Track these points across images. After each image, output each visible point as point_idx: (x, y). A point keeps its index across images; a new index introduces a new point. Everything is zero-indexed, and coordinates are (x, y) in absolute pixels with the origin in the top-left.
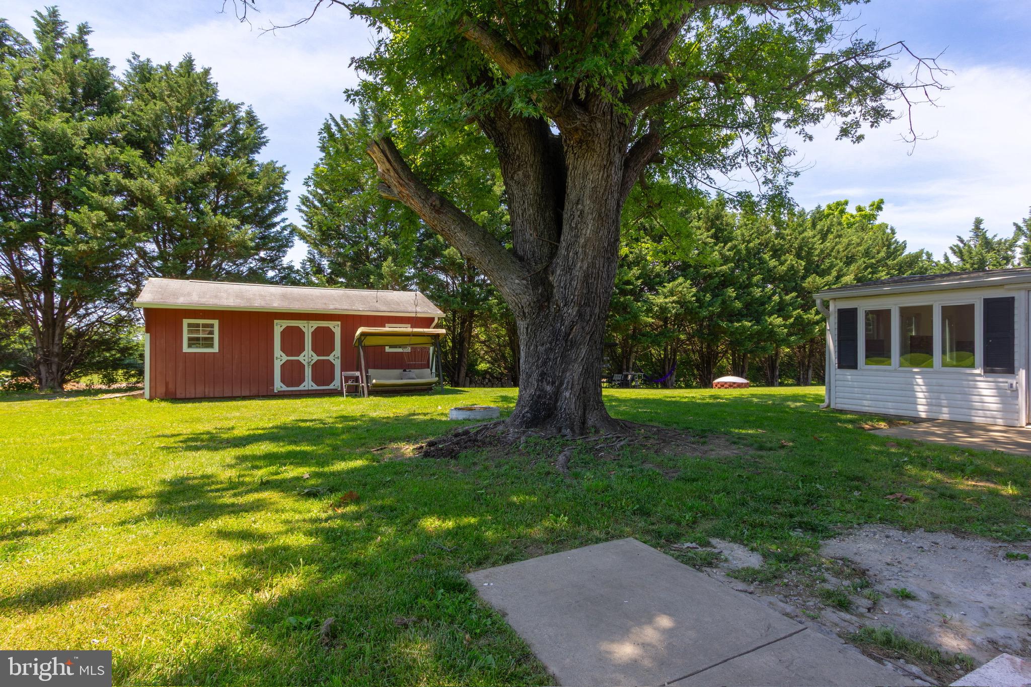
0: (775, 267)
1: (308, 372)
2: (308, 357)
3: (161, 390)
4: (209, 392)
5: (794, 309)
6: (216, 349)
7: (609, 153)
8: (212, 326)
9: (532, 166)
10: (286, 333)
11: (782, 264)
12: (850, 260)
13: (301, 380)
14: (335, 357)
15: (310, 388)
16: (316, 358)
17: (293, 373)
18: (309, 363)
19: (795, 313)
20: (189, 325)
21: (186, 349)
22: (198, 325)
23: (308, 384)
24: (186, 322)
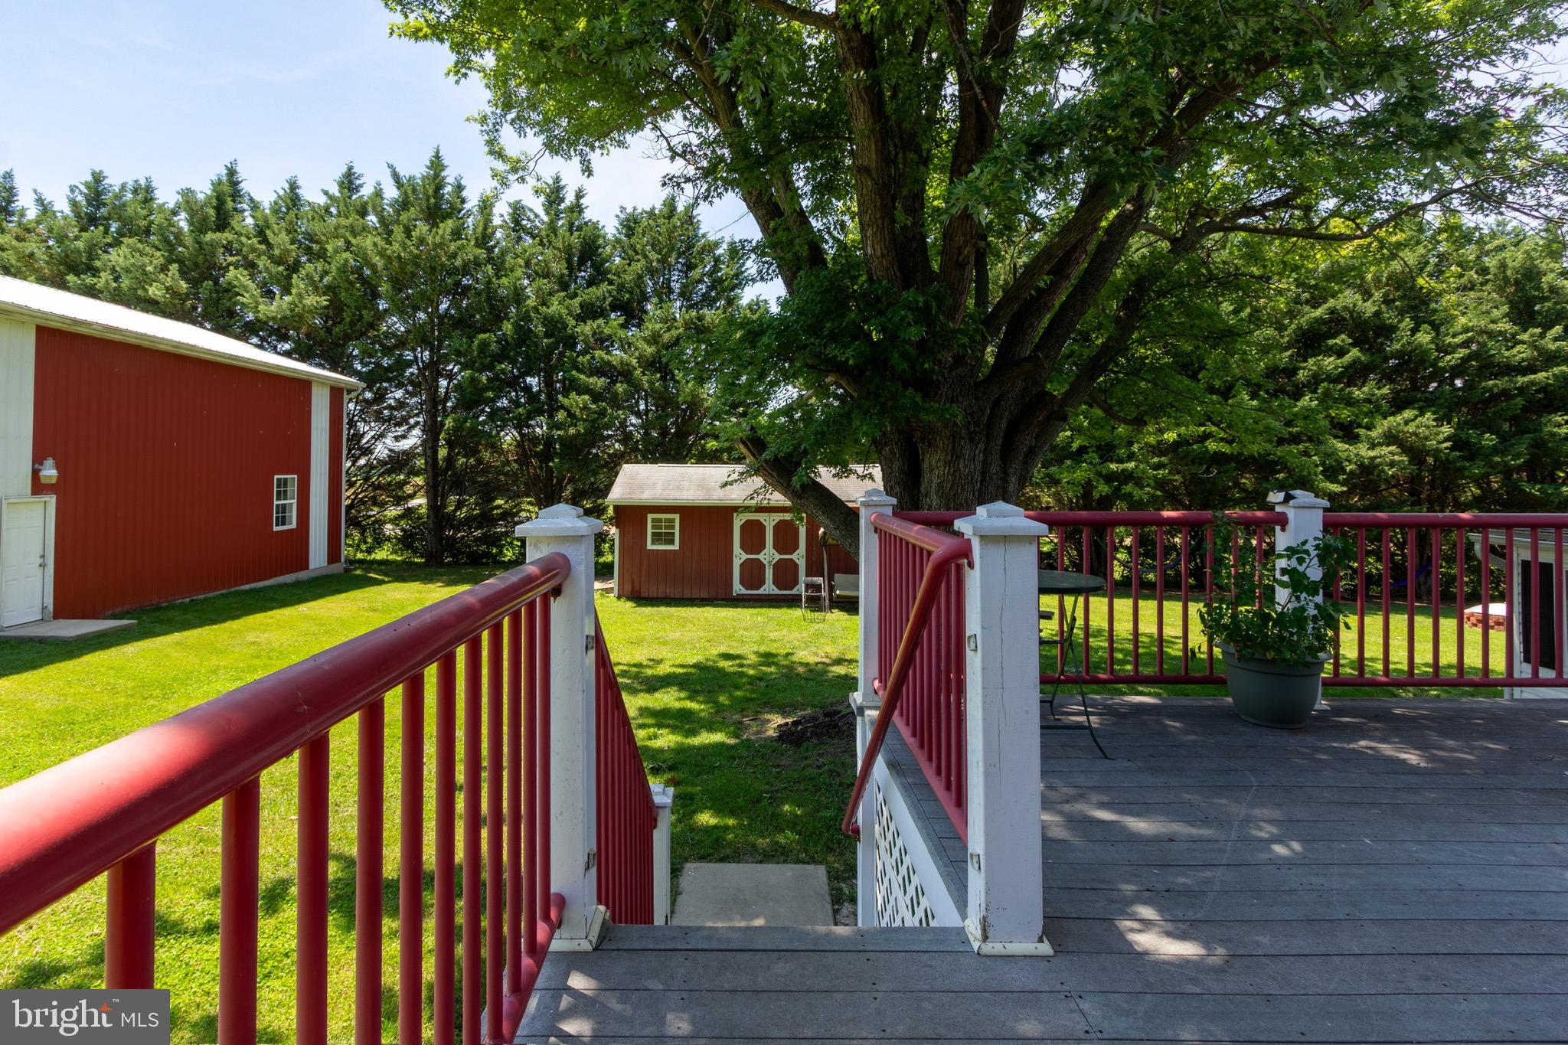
1: (769, 574)
2: (769, 555)
3: (628, 588)
4: (670, 592)
6: (676, 547)
7: (954, 447)
8: (673, 521)
9: (896, 443)
10: (748, 527)
13: (761, 582)
14: (799, 556)
15: (771, 592)
16: (778, 557)
17: (753, 573)
18: (770, 562)
20: (653, 520)
21: (650, 546)
22: (660, 520)
23: (769, 588)
24: (650, 517)
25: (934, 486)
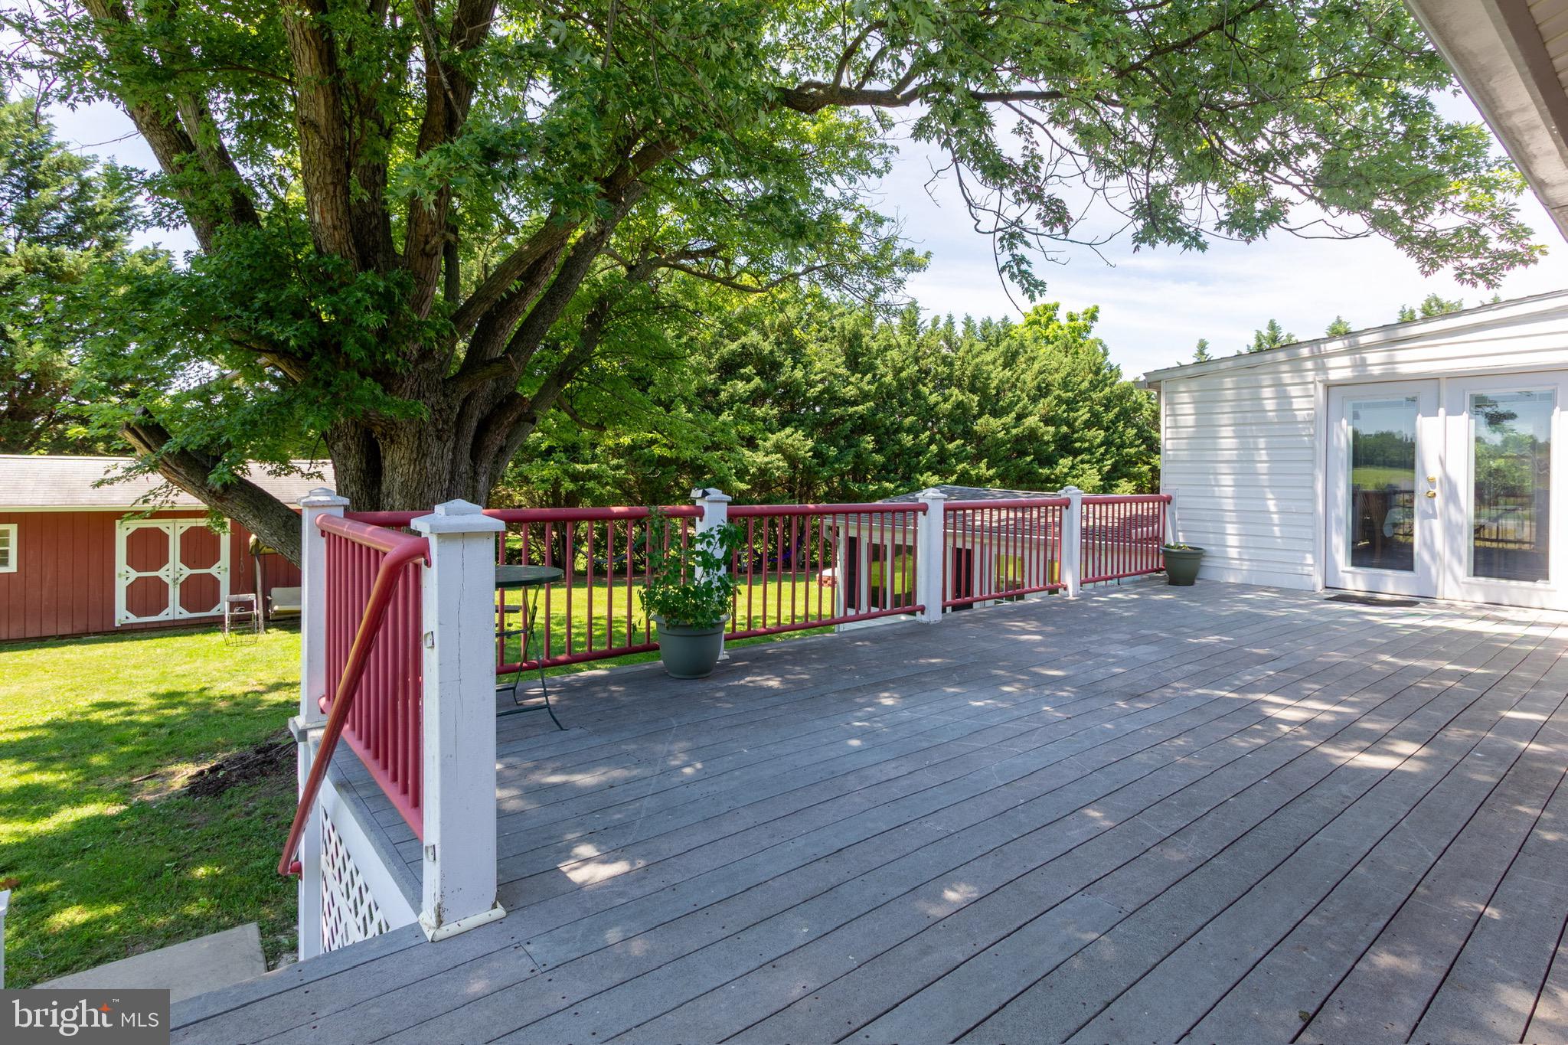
0: (937, 404)
1: (174, 594)
2: (174, 571)
4: (4, 632)
5: (959, 461)
6: (12, 568)
8: (6, 533)
9: (352, 438)
10: (136, 540)
11: (946, 400)
12: (1043, 391)
13: (162, 605)
14: (221, 570)
15: (178, 617)
16: (187, 572)
17: (148, 596)
18: (175, 580)
19: (959, 467)
23: (175, 611)
25: (397, 485)
